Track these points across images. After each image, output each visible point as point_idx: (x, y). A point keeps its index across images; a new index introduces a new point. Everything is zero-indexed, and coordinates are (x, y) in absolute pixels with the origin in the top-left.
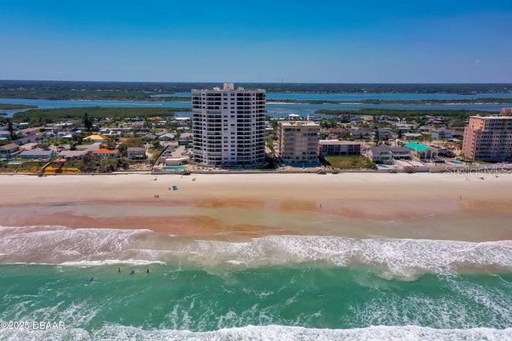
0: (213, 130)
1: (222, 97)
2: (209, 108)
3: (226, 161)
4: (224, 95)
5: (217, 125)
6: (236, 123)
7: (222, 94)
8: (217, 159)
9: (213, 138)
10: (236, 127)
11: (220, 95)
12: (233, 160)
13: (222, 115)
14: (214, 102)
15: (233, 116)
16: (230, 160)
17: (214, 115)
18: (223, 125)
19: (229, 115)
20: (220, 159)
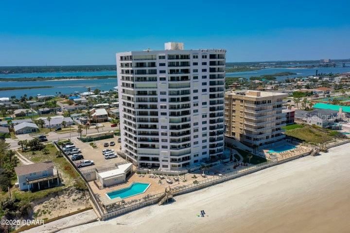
0: (178, 114)
1: (191, 61)
2: (172, 79)
3: (196, 158)
4: (194, 57)
5: (183, 107)
6: (208, 100)
7: (191, 57)
8: (184, 159)
9: (179, 128)
10: (208, 106)
11: (187, 57)
12: (205, 156)
13: (191, 89)
14: (180, 68)
15: (204, 90)
16: (201, 157)
17: (180, 90)
18: (192, 105)
19: (200, 88)
20: (188, 158)
